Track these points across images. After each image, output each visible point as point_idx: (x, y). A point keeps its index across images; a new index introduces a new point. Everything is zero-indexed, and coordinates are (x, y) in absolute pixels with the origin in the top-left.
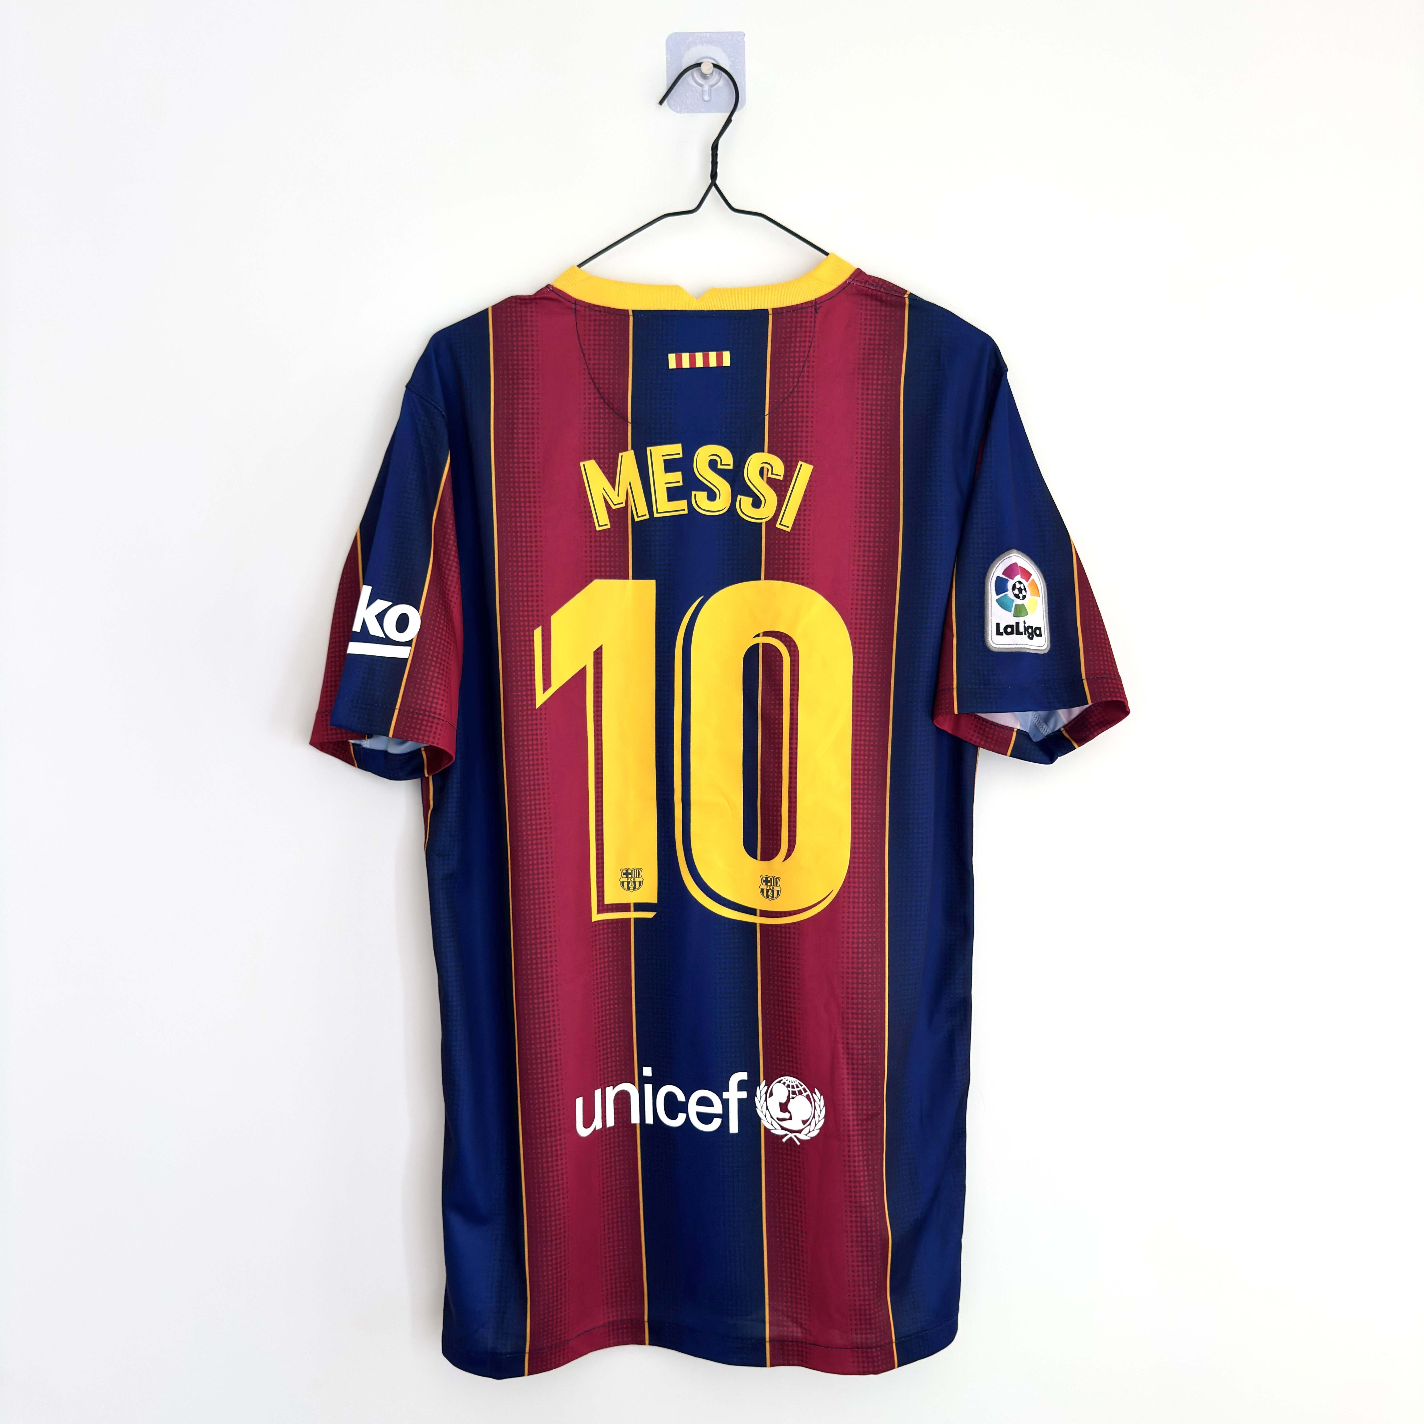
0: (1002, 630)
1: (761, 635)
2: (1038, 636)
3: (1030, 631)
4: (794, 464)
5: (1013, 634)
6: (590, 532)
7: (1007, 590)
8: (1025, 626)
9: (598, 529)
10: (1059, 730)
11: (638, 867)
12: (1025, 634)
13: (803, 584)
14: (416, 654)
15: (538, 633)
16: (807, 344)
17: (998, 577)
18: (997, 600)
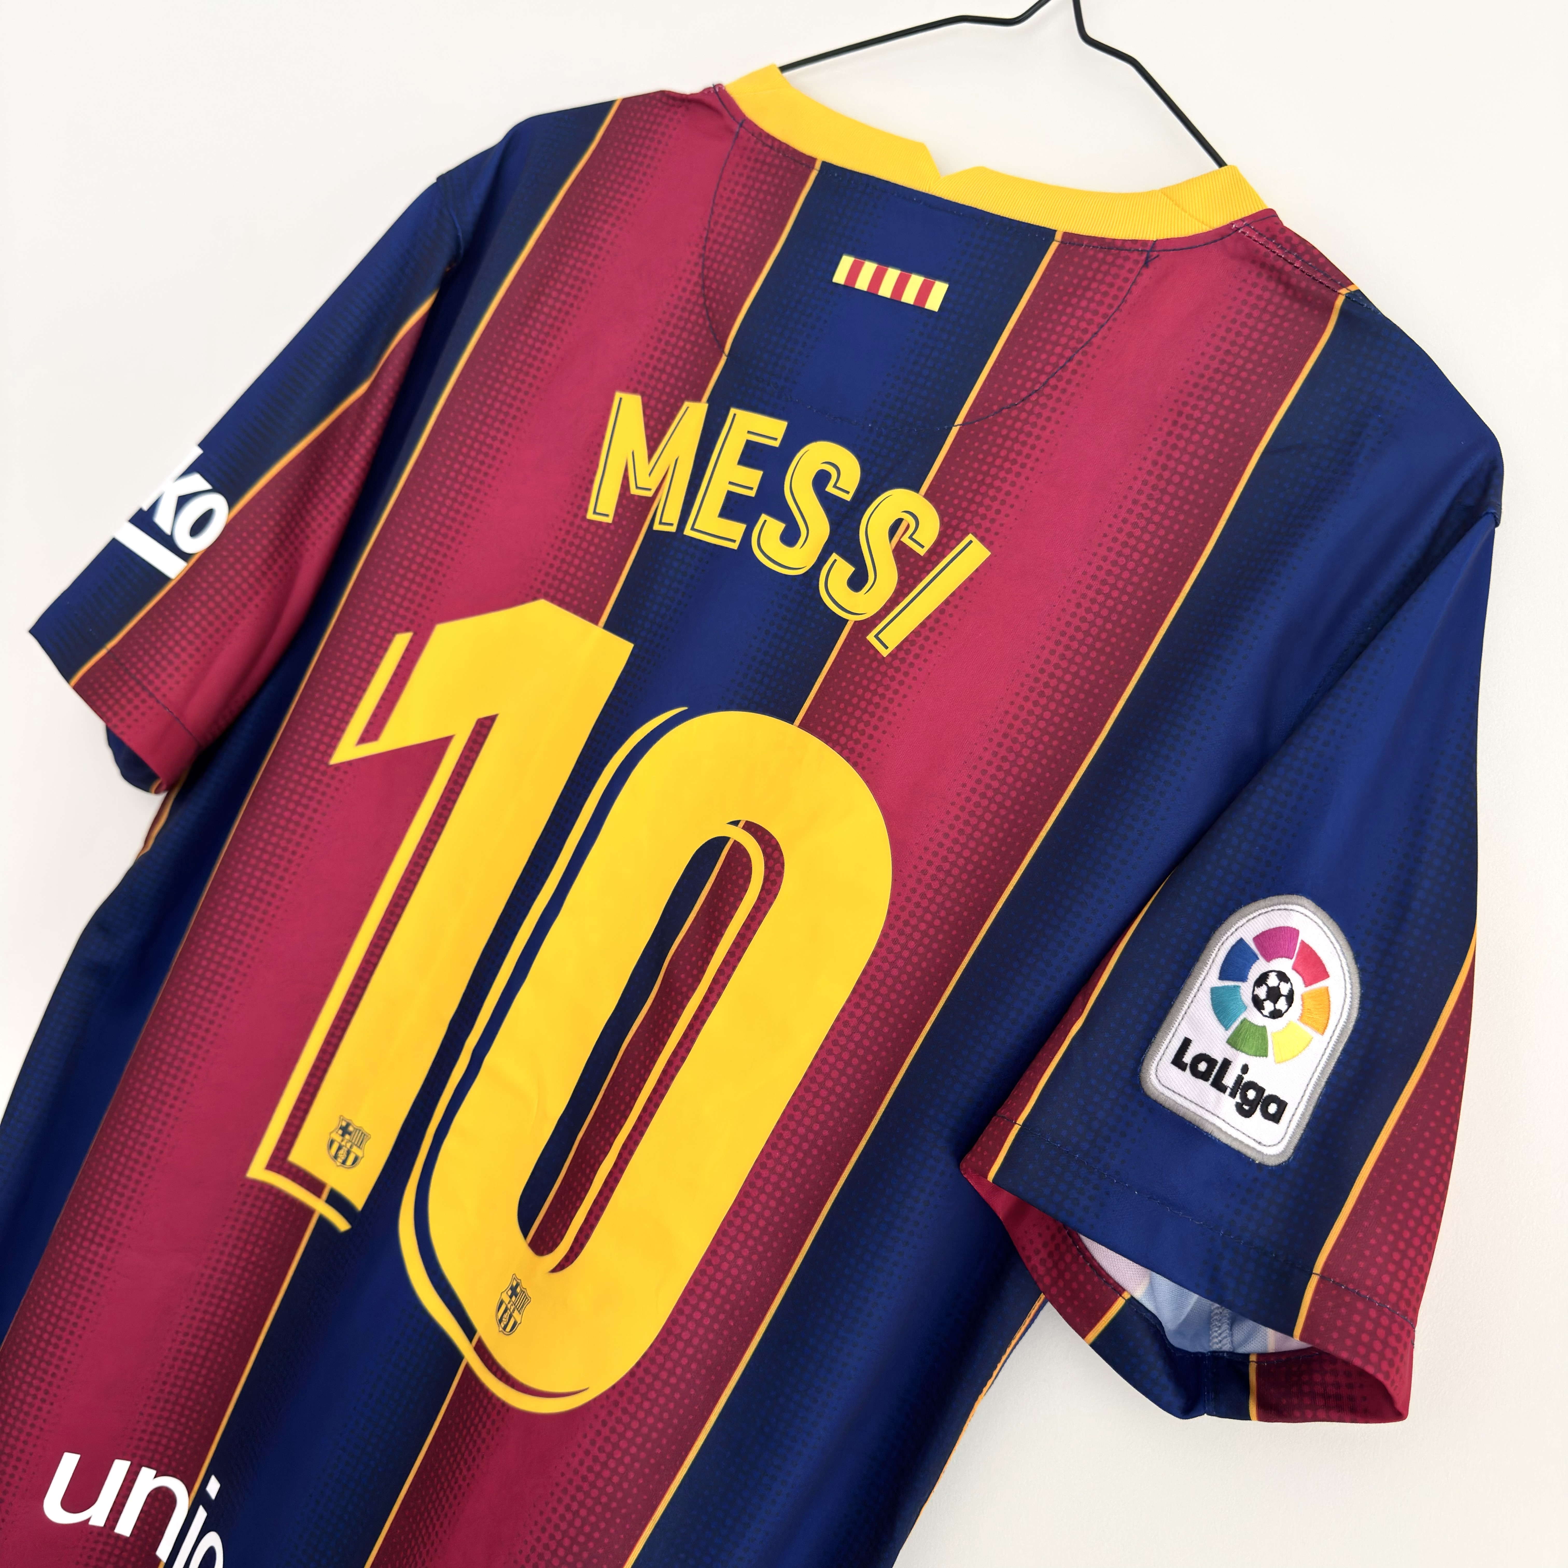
0: (1188, 1059)
1: (741, 824)
2: (1266, 1115)
3: (1251, 1094)
4: (958, 534)
5: (1207, 1080)
6: (576, 516)
7: (1244, 979)
8: (1240, 1079)
9: (590, 516)
10: (1247, 1356)
11: (367, 1130)
12: (1233, 1095)
13: (855, 765)
14: (186, 578)
15: (401, 642)
16: (1098, 320)
17: (1241, 941)
18: (1214, 991)
